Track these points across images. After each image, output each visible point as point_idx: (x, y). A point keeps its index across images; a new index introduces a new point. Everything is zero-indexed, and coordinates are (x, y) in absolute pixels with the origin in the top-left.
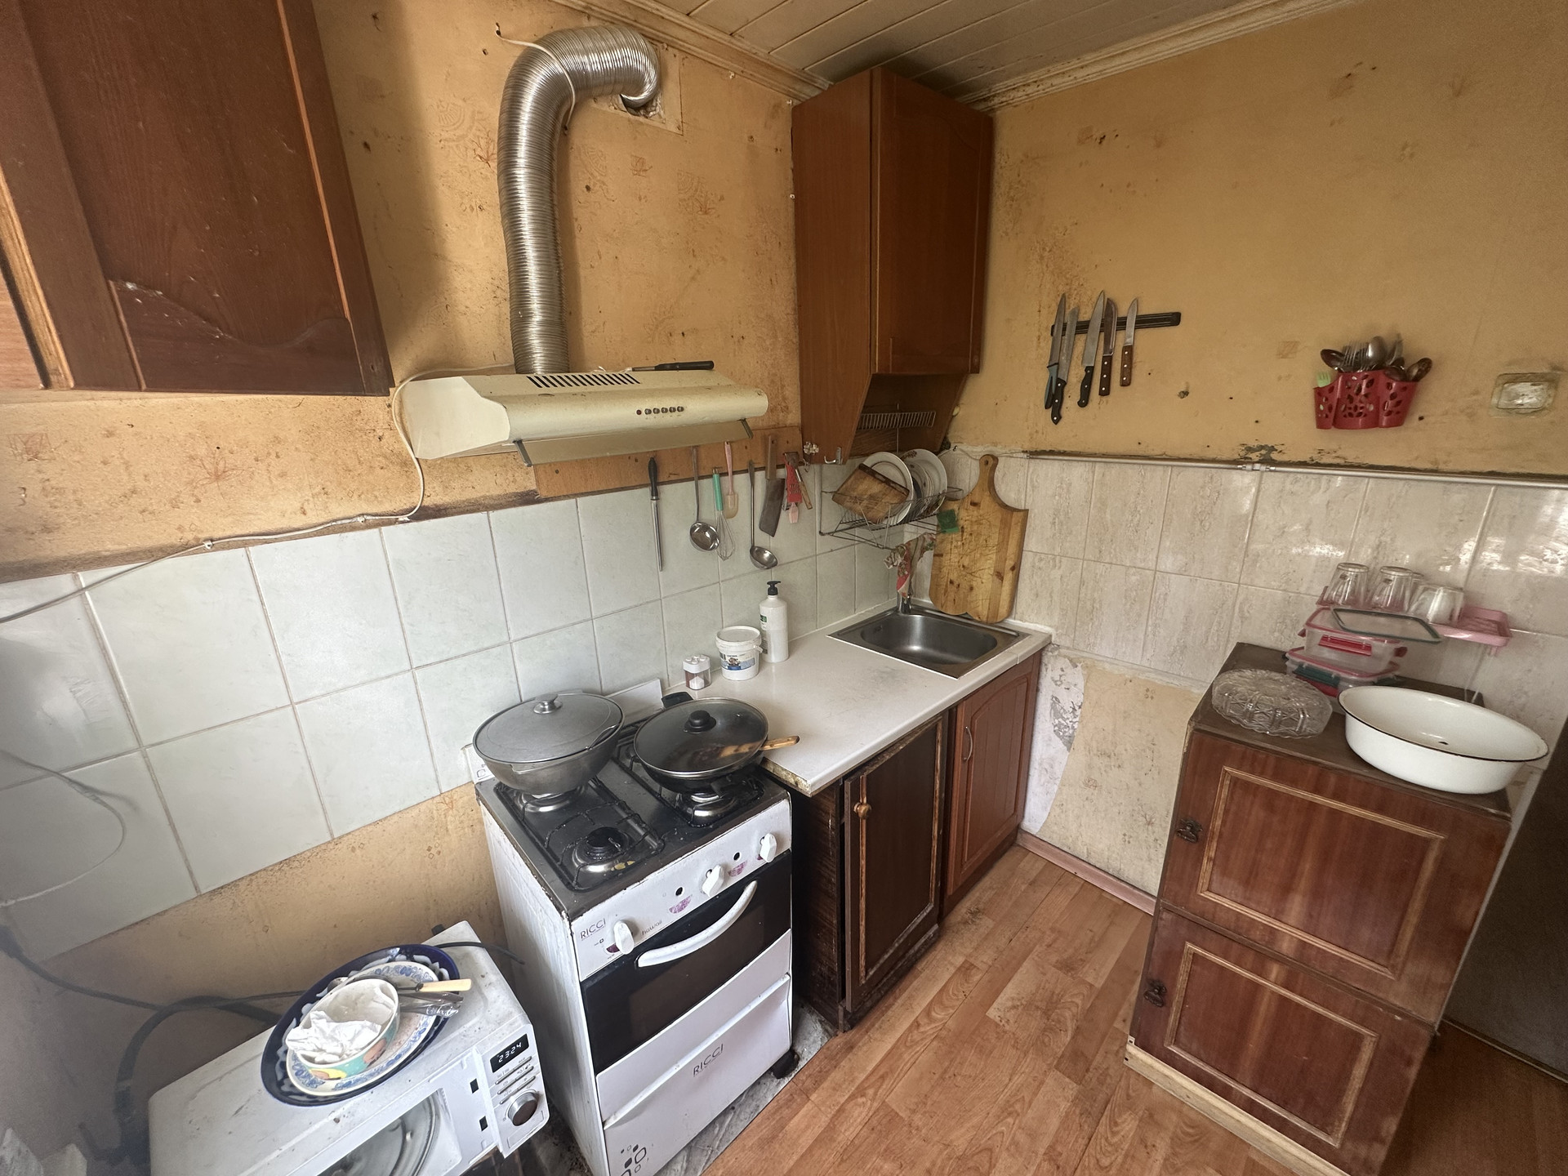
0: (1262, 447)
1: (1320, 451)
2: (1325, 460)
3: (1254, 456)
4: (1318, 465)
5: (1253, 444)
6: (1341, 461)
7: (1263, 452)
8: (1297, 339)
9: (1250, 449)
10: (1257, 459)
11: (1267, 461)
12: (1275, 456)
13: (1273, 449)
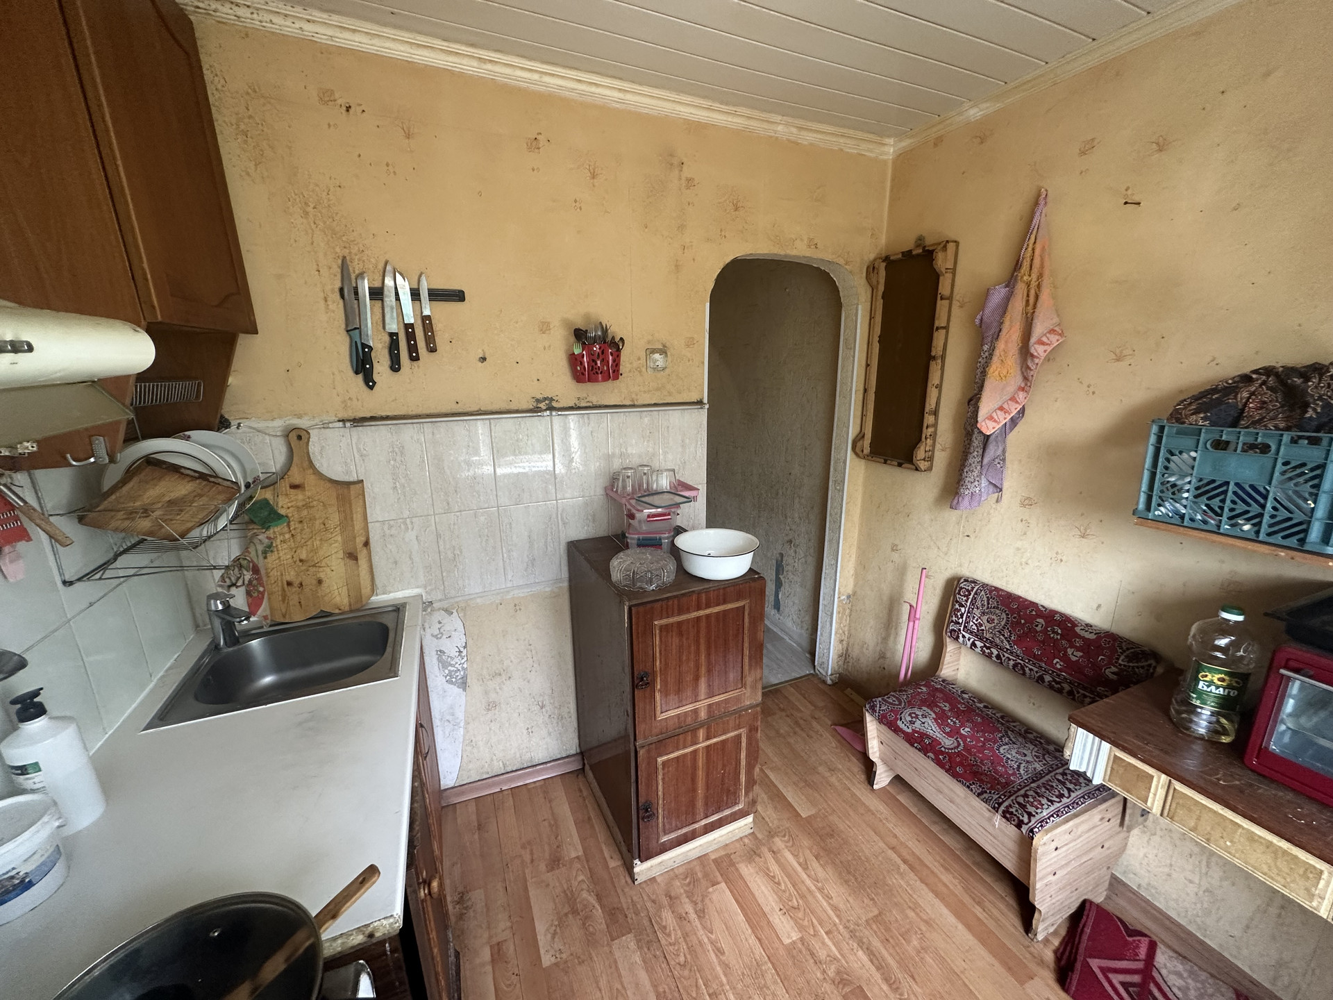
0: (545, 399)
1: (579, 399)
2: (583, 404)
3: (542, 406)
4: (579, 408)
5: (540, 397)
6: (591, 404)
7: (547, 402)
8: (548, 320)
9: (538, 401)
10: (545, 408)
11: (551, 408)
12: (554, 404)
13: (551, 400)
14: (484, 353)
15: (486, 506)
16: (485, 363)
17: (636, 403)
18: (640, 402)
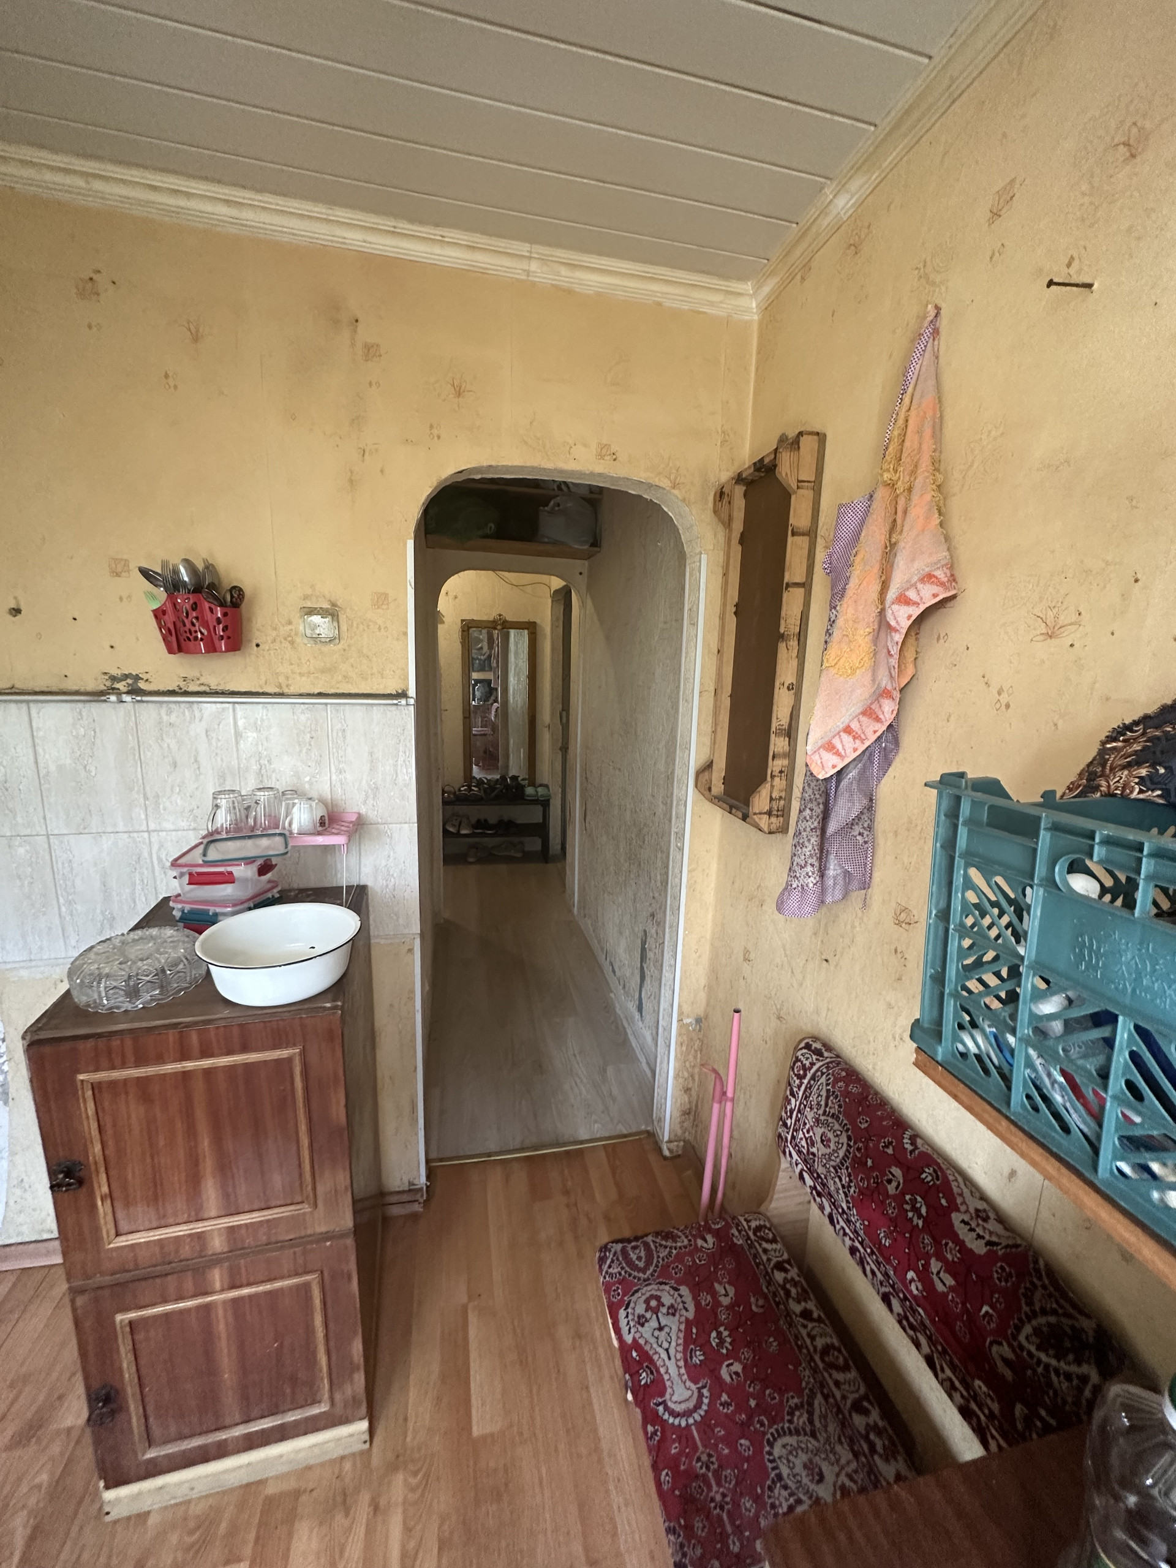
0: (126, 677)
1: (185, 679)
2: (193, 688)
3: (121, 686)
4: (186, 693)
5: (115, 672)
6: (207, 689)
7: (130, 681)
8: (125, 557)
9: (113, 679)
10: (125, 689)
11: (134, 691)
12: (142, 685)
13: (137, 678)
14: (18, 602)
15: (28, 832)
16: (19, 617)
17: (286, 691)
18: (293, 690)
